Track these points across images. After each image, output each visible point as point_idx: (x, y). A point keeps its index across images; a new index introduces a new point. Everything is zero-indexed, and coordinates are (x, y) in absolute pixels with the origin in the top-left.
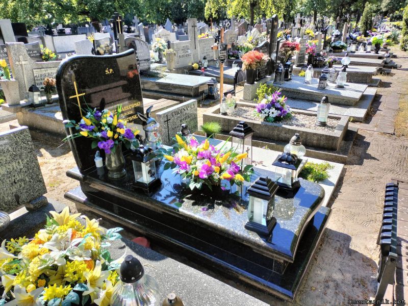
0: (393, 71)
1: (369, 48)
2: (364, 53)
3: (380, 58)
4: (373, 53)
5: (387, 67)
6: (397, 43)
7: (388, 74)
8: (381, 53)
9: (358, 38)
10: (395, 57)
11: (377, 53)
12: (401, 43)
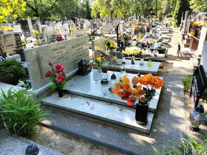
0: (173, 33)
1: (164, 26)
2: (163, 28)
3: (168, 29)
4: (166, 28)
5: (171, 32)
6: (172, 25)
7: (172, 33)
8: (168, 27)
9: (159, 23)
10: (172, 29)
11: (167, 27)
12: (173, 25)
